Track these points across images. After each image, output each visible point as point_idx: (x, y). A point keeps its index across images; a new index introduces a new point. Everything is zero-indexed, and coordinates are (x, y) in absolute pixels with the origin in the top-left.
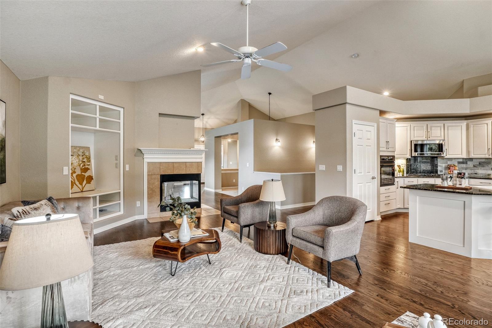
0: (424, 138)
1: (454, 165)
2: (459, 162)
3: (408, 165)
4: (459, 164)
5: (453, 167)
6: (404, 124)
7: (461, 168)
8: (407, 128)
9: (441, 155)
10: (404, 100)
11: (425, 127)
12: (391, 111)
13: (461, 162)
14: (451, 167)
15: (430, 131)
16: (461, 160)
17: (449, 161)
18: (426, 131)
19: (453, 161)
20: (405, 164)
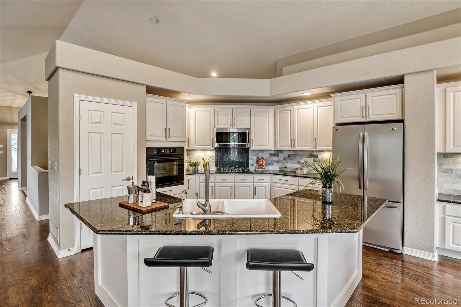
0: (228, 126)
1: (262, 158)
2: (272, 154)
3: (217, 157)
4: (271, 157)
5: (261, 160)
6: (206, 107)
7: (273, 160)
8: (210, 113)
9: (245, 146)
10: (197, 77)
11: (230, 112)
12: (182, 91)
13: (273, 154)
14: (259, 160)
15: (235, 117)
16: (273, 152)
17: (260, 153)
18: (232, 117)
19: (265, 152)
20: (214, 157)
